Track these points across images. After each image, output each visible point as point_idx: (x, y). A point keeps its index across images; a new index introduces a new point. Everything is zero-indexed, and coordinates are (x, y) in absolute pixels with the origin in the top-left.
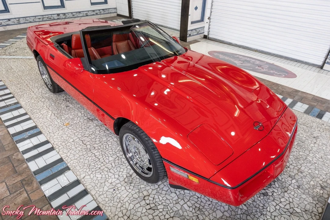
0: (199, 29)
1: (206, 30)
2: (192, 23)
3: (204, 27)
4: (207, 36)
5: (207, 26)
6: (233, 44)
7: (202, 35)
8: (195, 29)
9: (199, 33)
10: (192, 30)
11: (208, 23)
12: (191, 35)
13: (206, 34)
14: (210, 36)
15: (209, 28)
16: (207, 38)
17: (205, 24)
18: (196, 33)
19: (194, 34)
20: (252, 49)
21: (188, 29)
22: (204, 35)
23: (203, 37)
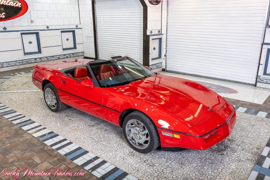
0: (158, 64)
1: (164, 64)
2: (153, 59)
3: (162, 62)
4: (165, 69)
5: (164, 62)
6: (187, 74)
7: (161, 69)
8: (155, 64)
9: (158, 67)
10: (152, 65)
11: (165, 59)
12: (153, 69)
13: (164, 67)
14: (167, 69)
15: (166, 63)
16: (165, 70)
17: (162, 60)
18: (156, 67)
19: (155, 68)
20: (202, 76)
21: (150, 65)
22: (163, 69)
23: (162, 70)
